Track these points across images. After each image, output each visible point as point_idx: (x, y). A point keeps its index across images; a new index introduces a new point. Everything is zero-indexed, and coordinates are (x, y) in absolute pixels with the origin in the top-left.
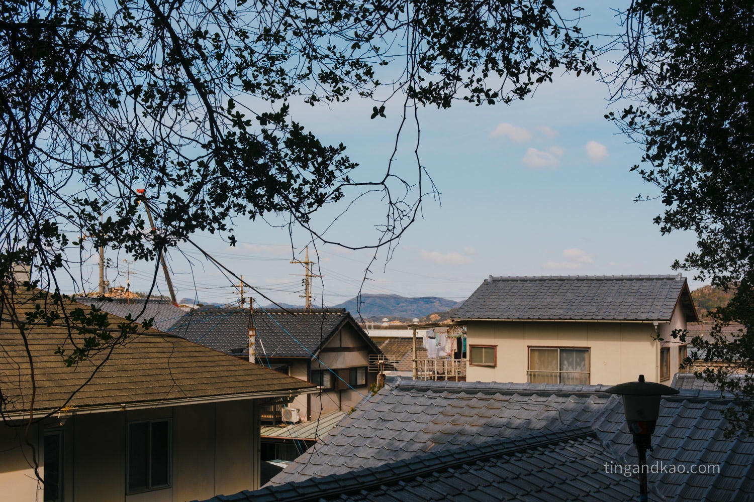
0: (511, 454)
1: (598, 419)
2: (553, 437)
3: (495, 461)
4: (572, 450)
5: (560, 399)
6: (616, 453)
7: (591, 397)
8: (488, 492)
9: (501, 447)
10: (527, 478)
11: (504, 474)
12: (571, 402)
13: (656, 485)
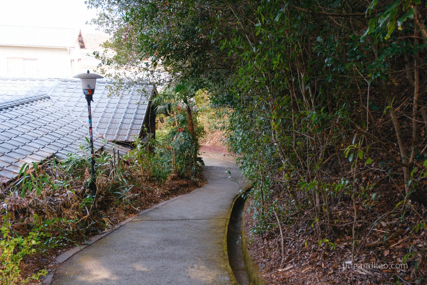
0: (13, 107)
1: (50, 90)
2: (31, 99)
3: (5, 110)
4: (40, 104)
5: (31, 82)
6: (59, 105)
7: (46, 81)
8: (4, 124)
9: (7, 104)
10: (22, 117)
11: (11, 116)
12: (36, 84)
13: (78, 117)
